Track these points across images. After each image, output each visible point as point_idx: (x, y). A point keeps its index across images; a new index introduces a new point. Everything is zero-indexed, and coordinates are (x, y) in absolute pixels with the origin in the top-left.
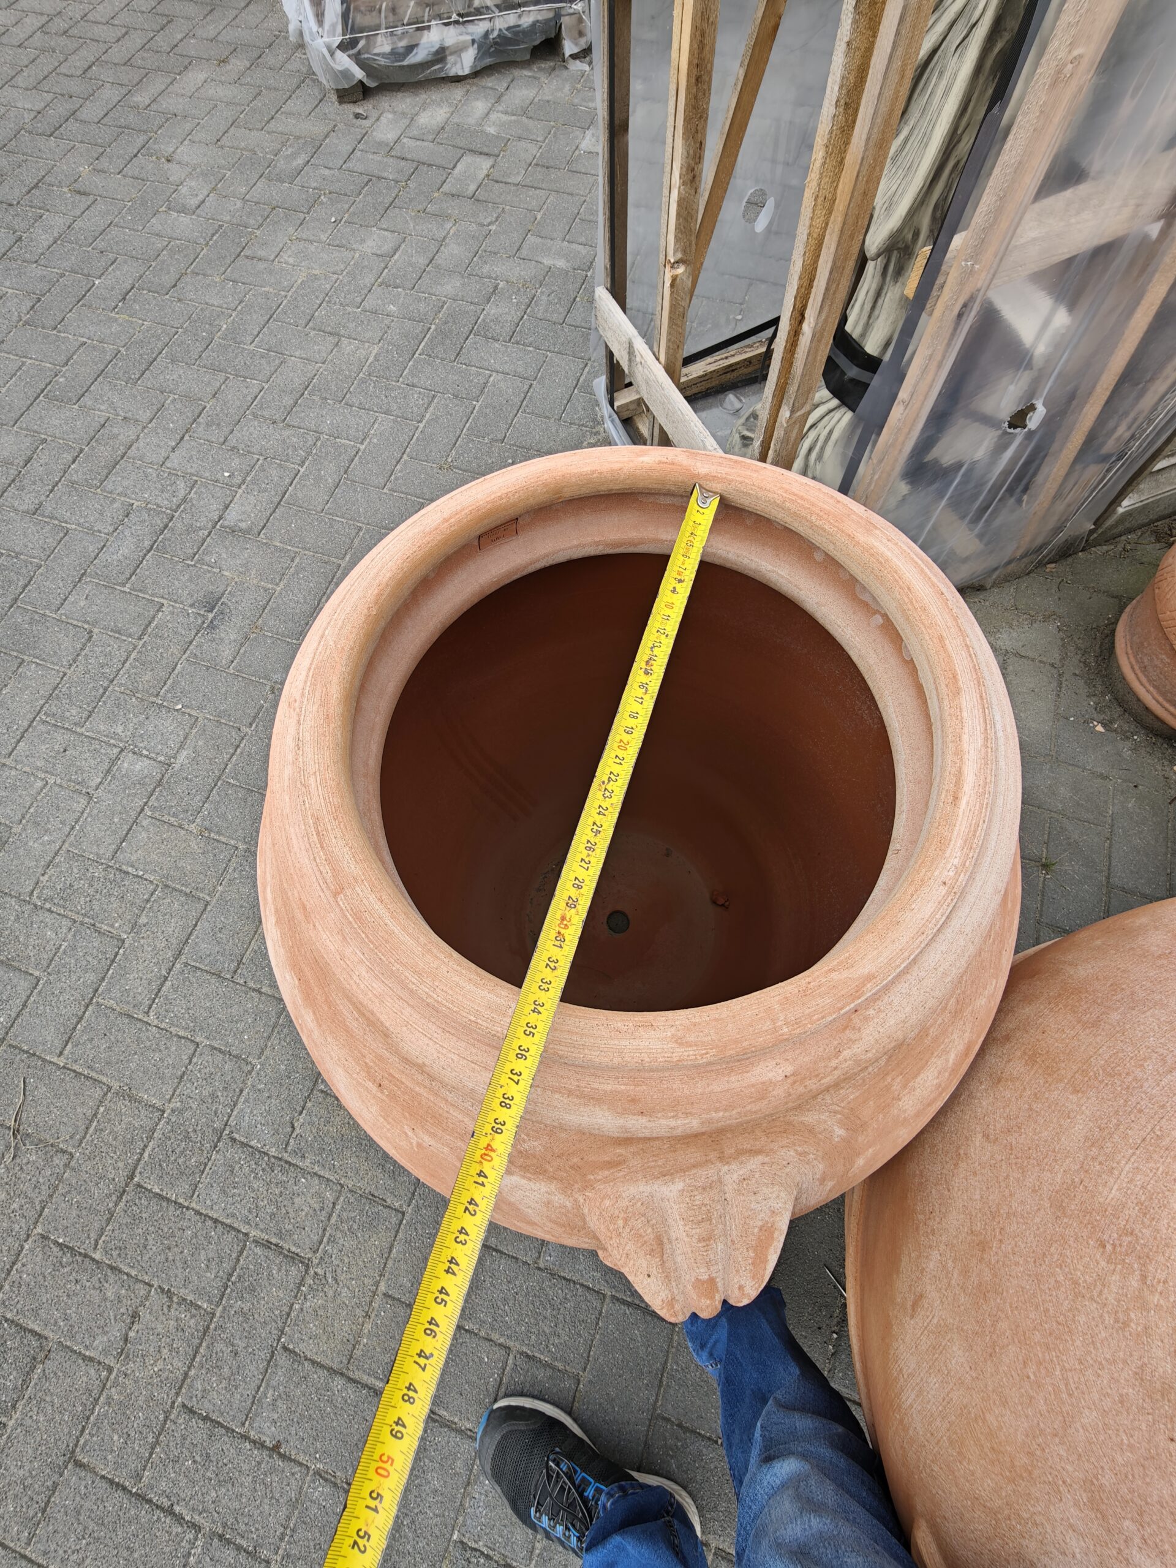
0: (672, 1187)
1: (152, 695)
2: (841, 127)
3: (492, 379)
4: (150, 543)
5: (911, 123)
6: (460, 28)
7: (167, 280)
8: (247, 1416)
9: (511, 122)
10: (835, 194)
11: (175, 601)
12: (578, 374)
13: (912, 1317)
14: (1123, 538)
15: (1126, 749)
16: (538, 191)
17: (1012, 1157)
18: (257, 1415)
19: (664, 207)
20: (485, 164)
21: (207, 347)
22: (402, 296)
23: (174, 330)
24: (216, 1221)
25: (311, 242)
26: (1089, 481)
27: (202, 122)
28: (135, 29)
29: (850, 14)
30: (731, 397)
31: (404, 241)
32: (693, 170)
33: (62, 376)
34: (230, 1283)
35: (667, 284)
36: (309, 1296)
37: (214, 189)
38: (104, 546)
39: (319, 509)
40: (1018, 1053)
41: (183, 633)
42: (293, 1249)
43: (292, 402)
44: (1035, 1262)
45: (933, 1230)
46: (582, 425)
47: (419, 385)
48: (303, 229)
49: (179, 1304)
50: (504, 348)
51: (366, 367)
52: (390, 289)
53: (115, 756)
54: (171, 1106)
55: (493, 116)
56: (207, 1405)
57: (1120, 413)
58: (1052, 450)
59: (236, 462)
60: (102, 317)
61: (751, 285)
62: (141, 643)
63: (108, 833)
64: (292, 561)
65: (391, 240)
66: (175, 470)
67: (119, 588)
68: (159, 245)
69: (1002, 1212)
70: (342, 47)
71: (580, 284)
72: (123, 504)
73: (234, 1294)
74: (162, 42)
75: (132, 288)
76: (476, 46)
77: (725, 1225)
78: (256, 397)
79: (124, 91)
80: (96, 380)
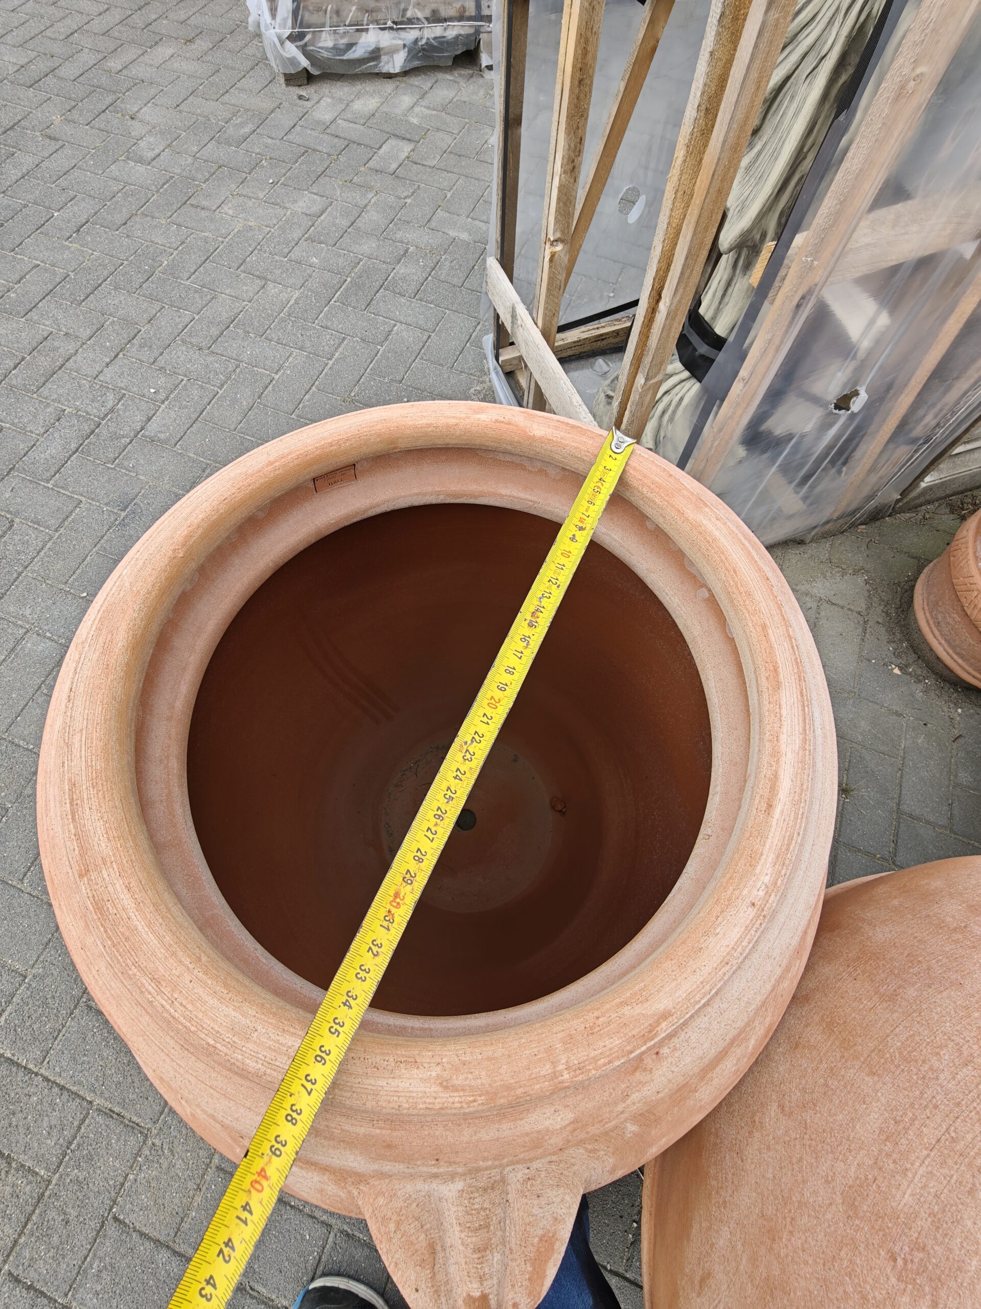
0: (451, 1186)
1: (61, 582)
2: (701, 130)
3: (396, 328)
4: (76, 446)
5: (764, 139)
6: (394, 33)
7: (119, 218)
8: (71, 1287)
9: (431, 115)
10: (693, 190)
11: (93, 499)
12: (471, 331)
13: (699, 1295)
14: (923, 508)
15: (918, 690)
16: (449, 175)
17: (807, 1137)
18: (80, 1286)
19: (547, 192)
20: (407, 148)
21: (148, 279)
22: (324, 251)
23: (120, 262)
24: (62, 1088)
25: (250, 198)
26: (899, 459)
27: (165, 89)
28: (116, 7)
29: (714, 27)
30: (600, 362)
31: (331, 205)
32: (573, 161)
33: (14, 292)
34: (69, 1151)
35: (547, 259)
36: (145, 1167)
37: (169, 146)
38: (34, 445)
39: (232, 427)
40: (817, 1018)
41: (96, 528)
42: (134, 1119)
43: (218, 333)
44: (824, 1265)
45: (725, 1202)
46: (471, 374)
47: (332, 328)
48: (244, 186)
49: (17, 1170)
50: (408, 303)
51: (287, 308)
52: (315, 244)
53: (20, 636)
54: (33, 971)
55: (417, 109)
56: (33, 1275)
57: (929, 403)
58: (869, 431)
59: (162, 381)
60: (56, 245)
61: (623, 268)
62: (57, 534)
63: (5, 707)
64: (204, 471)
65: (320, 202)
66: (107, 383)
67: (43, 483)
68: (115, 188)
69: (794, 1199)
70: (291, 38)
71: (479, 255)
72: (55, 409)
73: (72, 1163)
74: (138, 20)
75: (87, 222)
76: (406, 49)
77: (504, 1231)
78: (187, 326)
79: (100, 57)
80: (44, 298)
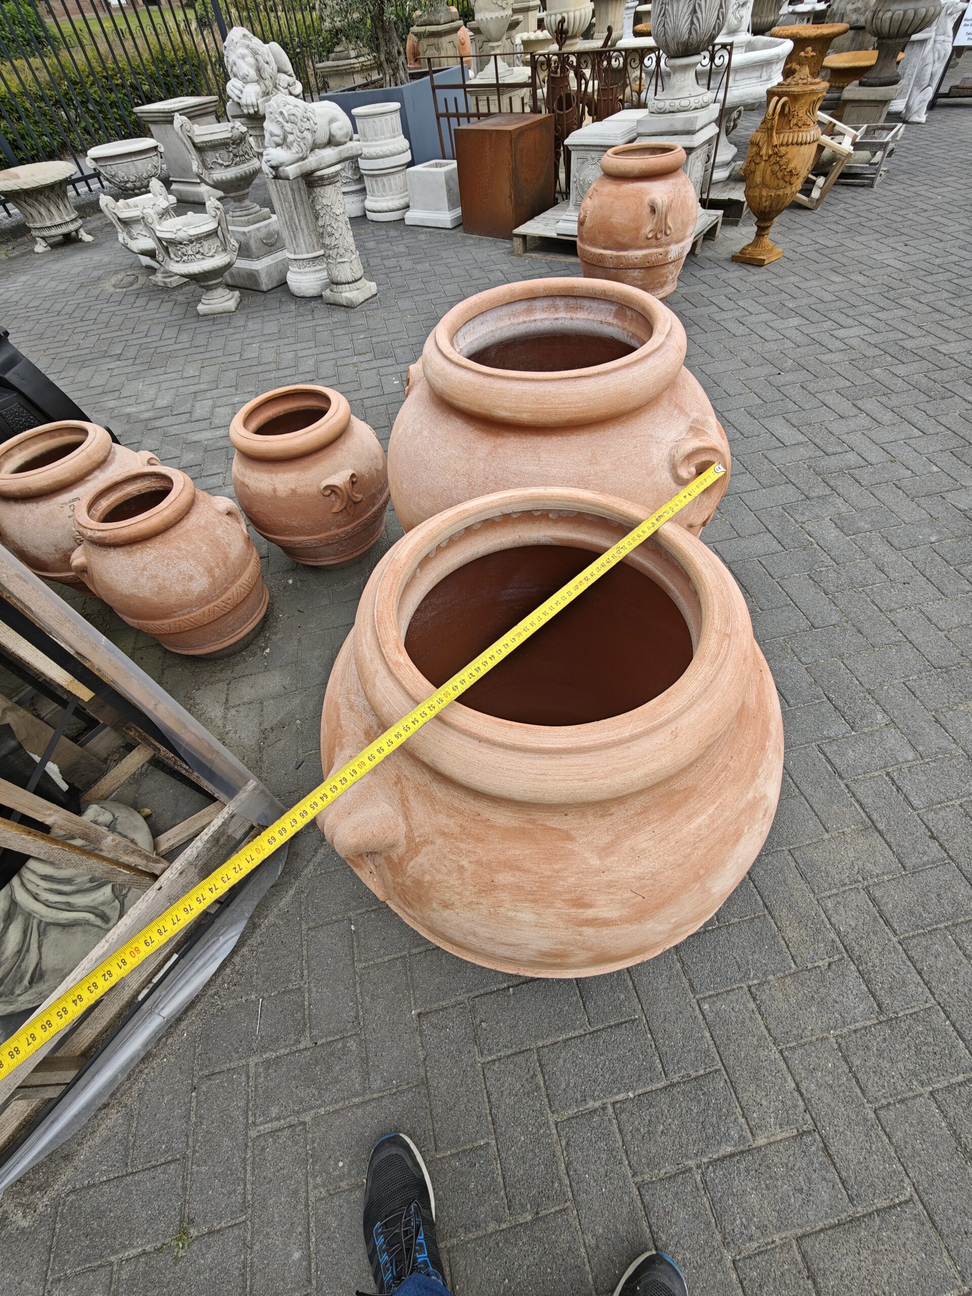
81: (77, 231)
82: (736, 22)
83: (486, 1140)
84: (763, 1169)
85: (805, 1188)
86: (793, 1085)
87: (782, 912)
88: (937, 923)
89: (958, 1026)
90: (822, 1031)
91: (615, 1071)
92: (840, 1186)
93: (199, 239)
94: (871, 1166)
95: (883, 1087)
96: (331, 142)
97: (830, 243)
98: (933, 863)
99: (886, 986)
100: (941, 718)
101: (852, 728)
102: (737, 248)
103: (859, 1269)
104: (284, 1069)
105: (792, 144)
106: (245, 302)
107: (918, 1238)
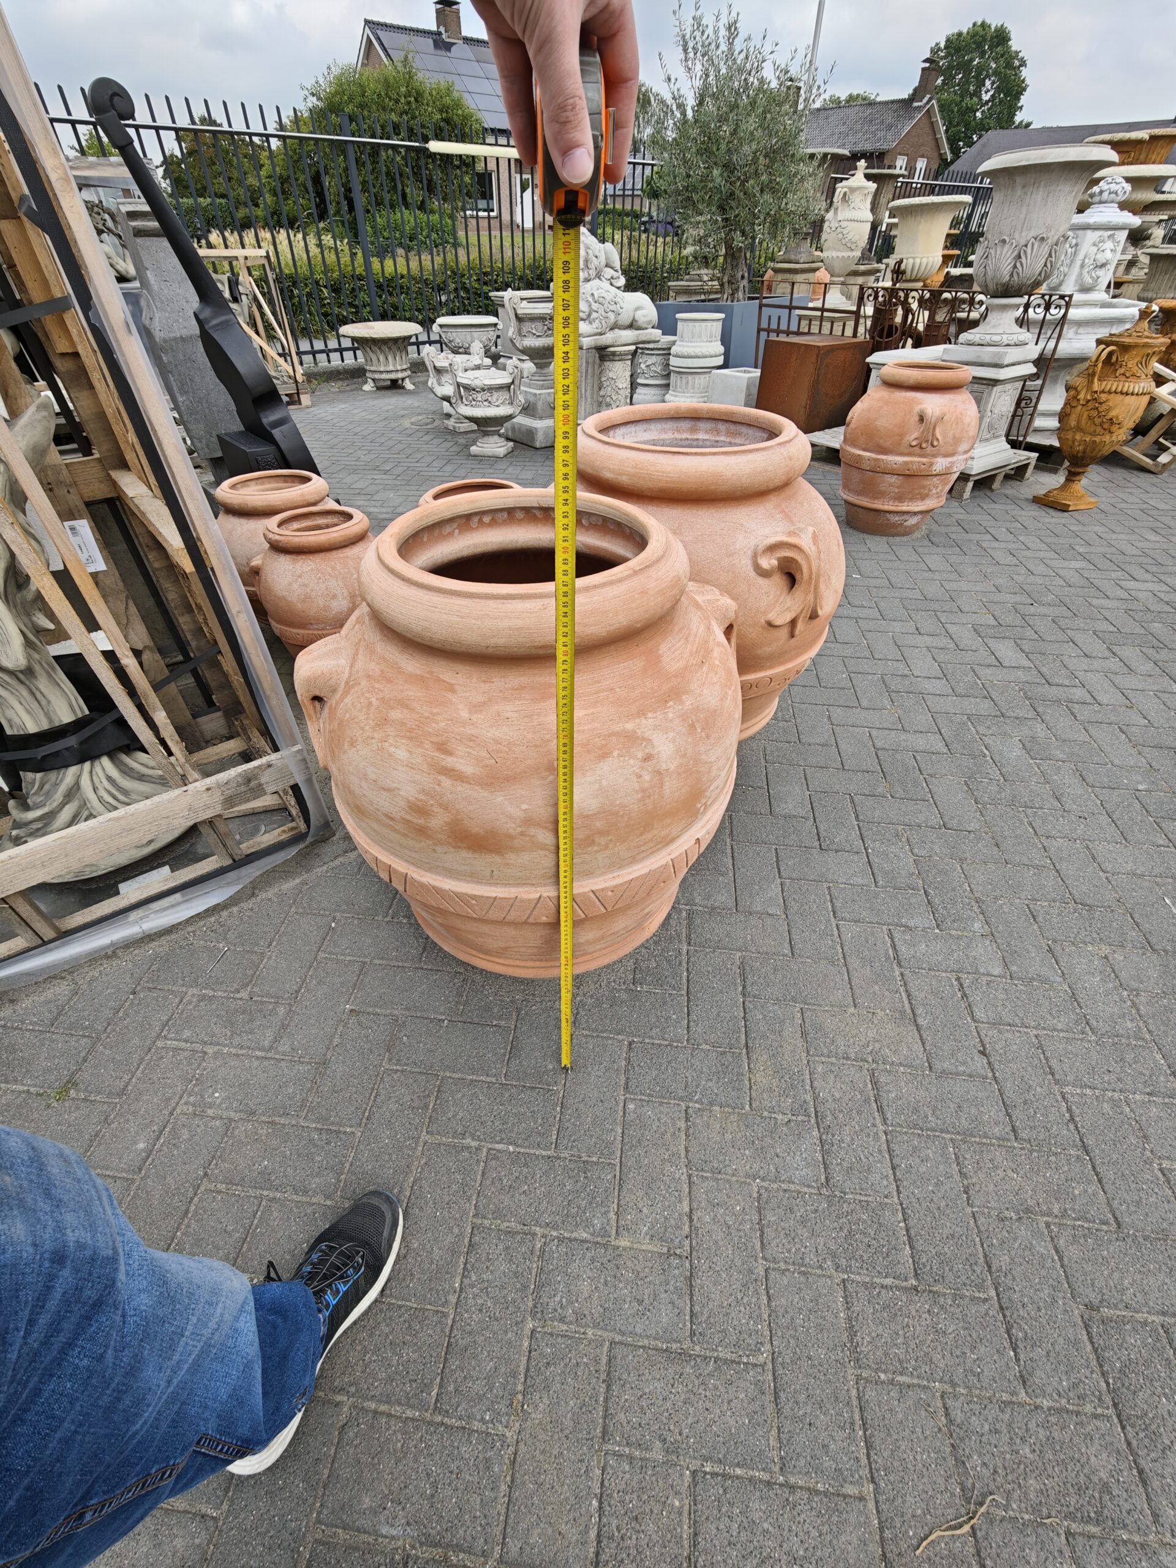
8: (984, 1082)
24: (893, 1167)
42: (869, 1085)
81: (403, 379)
82: (1090, 281)
83: (353, 1129)
84: (610, 1266)
85: (647, 1301)
86: (687, 1209)
87: (762, 1057)
88: (942, 1131)
89: (913, 1232)
90: (747, 1176)
91: (507, 1123)
92: (688, 1318)
93: (491, 389)
94: (733, 1315)
95: (789, 1251)
96: (632, 326)
97: (1162, 506)
98: (970, 1076)
99: (845, 1164)
100: (1058, 950)
101: (938, 926)
102: (1041, 492)
103: (665, 1399)
104: (214, 1007)
105: (1116, 392)
106: (515, 453)
107: (749, 1403)
